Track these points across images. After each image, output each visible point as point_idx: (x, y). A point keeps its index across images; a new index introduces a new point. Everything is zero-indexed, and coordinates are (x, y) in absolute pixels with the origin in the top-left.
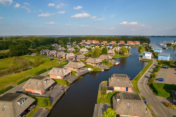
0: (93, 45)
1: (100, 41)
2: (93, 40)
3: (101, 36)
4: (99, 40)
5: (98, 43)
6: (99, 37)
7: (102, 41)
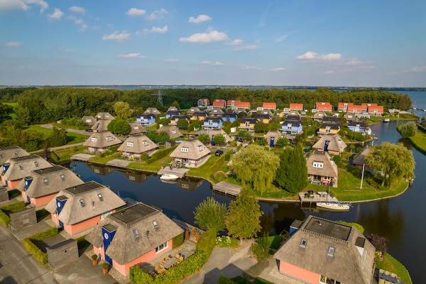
0: (232, 120)
1: (254, 103)
2: (231, 99)
3: (251, 86)
4: (249, 100)
5: (247, 111)
6: (250, 90)
7: (260, 102)
